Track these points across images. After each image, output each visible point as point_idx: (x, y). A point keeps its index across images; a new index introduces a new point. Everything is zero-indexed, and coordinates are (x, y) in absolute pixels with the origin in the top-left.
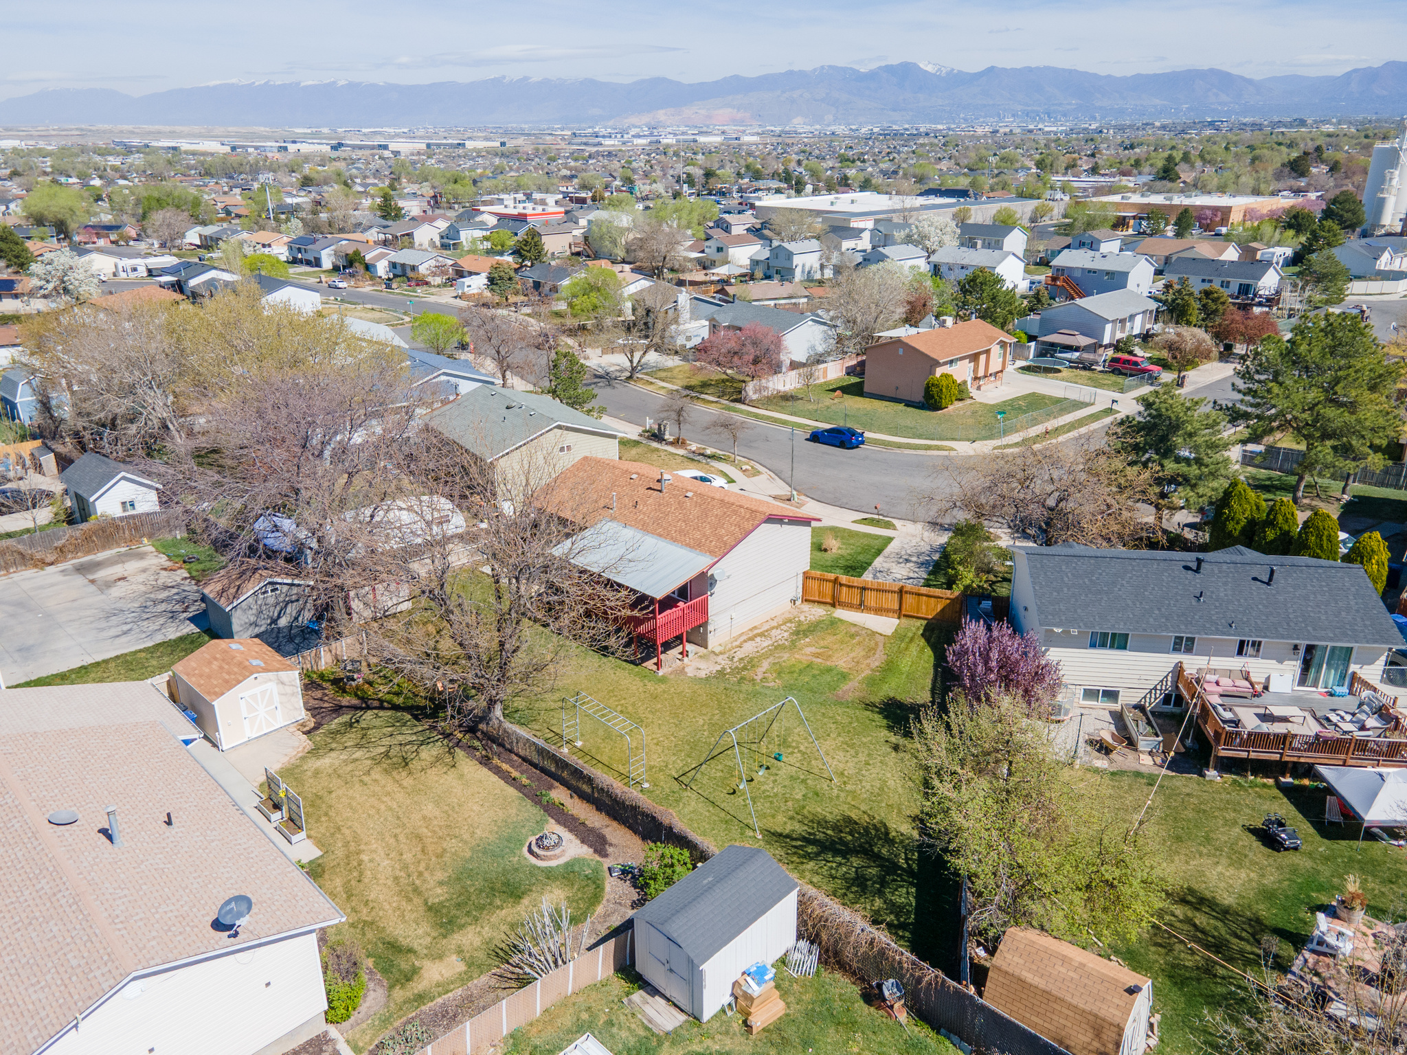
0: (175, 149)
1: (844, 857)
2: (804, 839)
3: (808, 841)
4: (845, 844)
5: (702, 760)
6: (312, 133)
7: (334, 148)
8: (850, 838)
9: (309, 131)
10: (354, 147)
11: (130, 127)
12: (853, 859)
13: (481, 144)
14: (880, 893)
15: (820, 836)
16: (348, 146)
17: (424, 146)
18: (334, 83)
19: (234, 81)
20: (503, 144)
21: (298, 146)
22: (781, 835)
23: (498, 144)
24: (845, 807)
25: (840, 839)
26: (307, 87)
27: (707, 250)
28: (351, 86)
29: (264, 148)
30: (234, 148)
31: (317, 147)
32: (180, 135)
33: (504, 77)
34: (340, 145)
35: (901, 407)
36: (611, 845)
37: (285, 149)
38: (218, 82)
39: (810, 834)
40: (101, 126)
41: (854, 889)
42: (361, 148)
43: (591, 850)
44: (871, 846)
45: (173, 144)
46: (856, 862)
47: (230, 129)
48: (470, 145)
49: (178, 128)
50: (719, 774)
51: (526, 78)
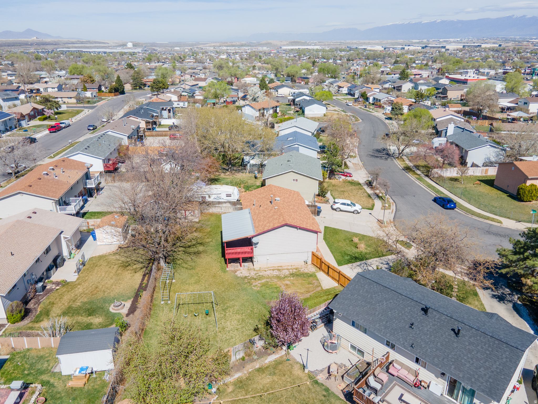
0: (365, 49)
5: (195, 302)
6: (419, 42)
7: (423, 48)
9: (418, 41)
10: (431, 47)
11: (355, 41)
13: (488, 46)
16: (429, 47)
17: (461, 47)
18: (436, 21)
19: (397, 23)
20: (500, 45)
21: (409, 47)
23: (498, 45)
26: (424, 23)
27: (519, 103)
28: (443, 22)
29: (396, 49)
30: (385, 49)
31: (416, 47)
32: (369, 44)
33: (514, 15)
34: (426, 46)
35: (504, 196)
36: (133, 314)
37: (404, 48)
38: (391, 24)
40: (347, 41)
42: (434, 47)
43: (127, 313)
45: (364, 47)
47: (389, 41)
48: (483, 46)
49: (371, 41)
51: (524, 16)
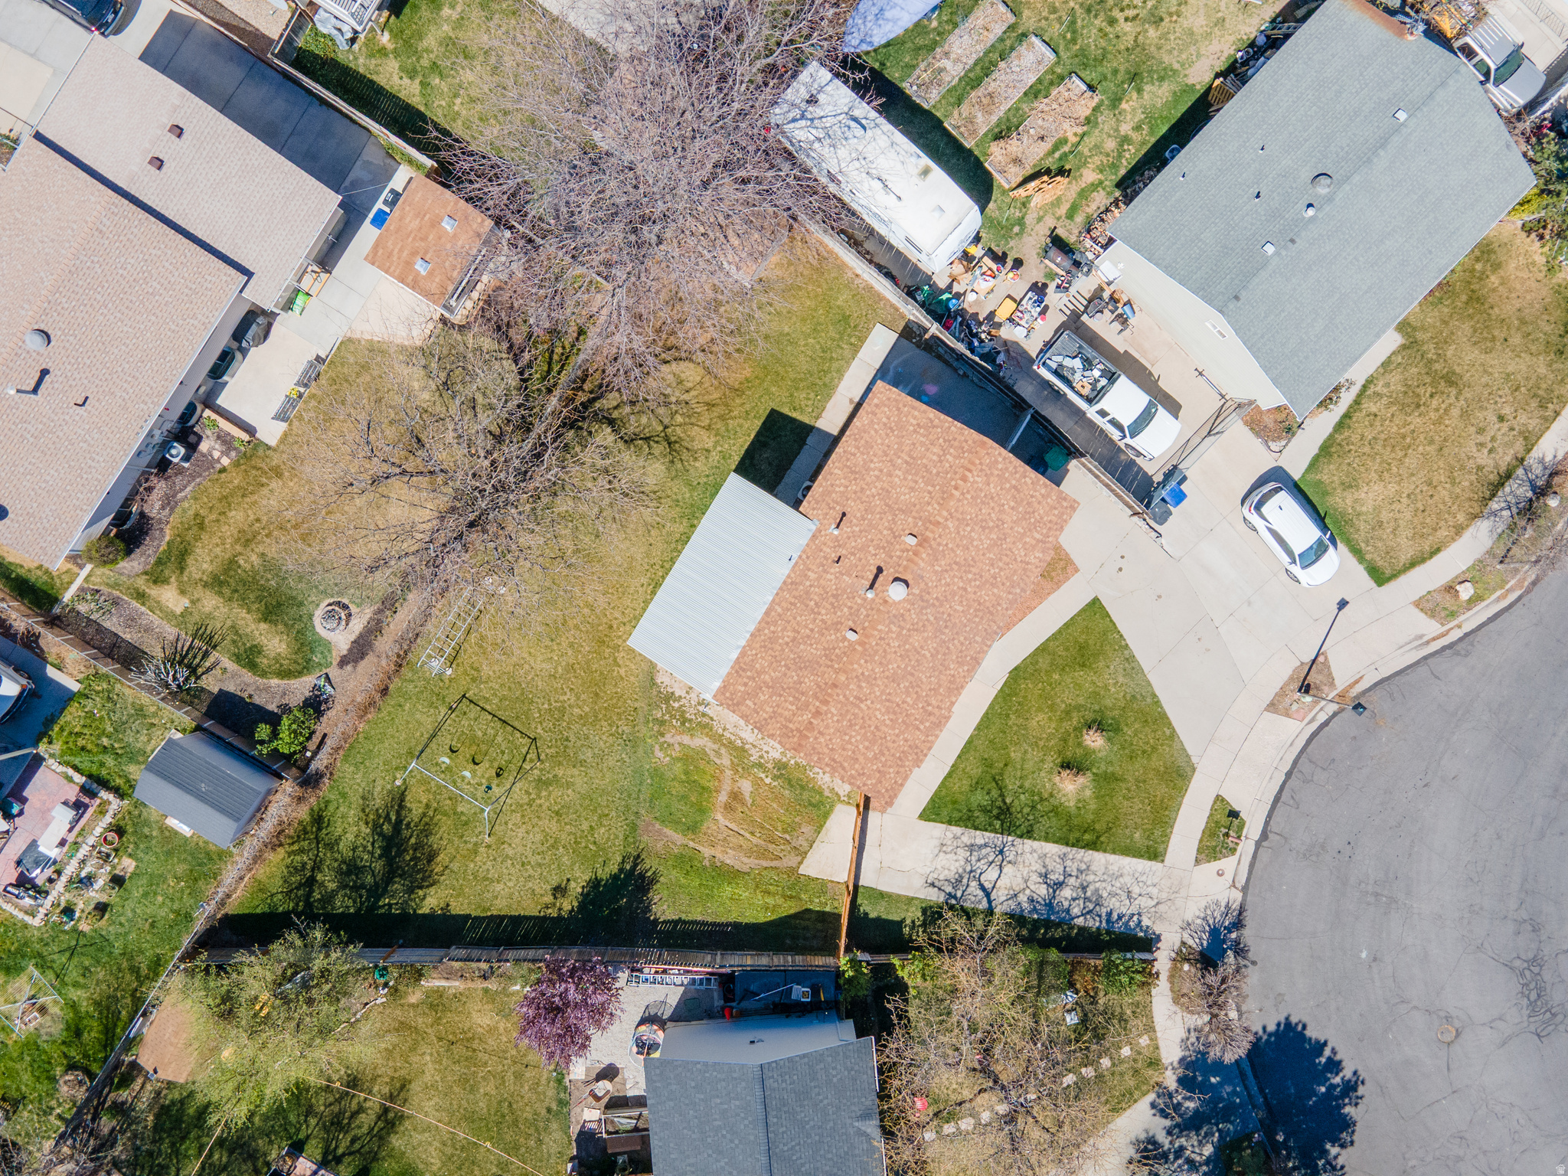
1: (380, 857)
2: (399, 821)
3: (397, 826)
4: (400, 854)
5: (499, 713)
8: (408, 858)
12: (381, 863)
14: (343, 886)
15: (405, 833)
22: (402, 800)
24: (451, 850)
25: (405, 850)
36: (355, 667)
39: (408, 824)
41: (344, 867)
43: (345, 652)
44: (400, 876)
46: (378, 866)
50: (480, 734)
